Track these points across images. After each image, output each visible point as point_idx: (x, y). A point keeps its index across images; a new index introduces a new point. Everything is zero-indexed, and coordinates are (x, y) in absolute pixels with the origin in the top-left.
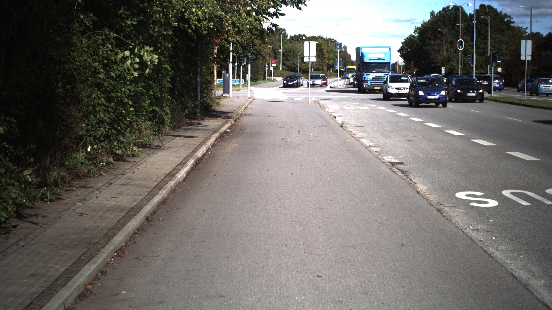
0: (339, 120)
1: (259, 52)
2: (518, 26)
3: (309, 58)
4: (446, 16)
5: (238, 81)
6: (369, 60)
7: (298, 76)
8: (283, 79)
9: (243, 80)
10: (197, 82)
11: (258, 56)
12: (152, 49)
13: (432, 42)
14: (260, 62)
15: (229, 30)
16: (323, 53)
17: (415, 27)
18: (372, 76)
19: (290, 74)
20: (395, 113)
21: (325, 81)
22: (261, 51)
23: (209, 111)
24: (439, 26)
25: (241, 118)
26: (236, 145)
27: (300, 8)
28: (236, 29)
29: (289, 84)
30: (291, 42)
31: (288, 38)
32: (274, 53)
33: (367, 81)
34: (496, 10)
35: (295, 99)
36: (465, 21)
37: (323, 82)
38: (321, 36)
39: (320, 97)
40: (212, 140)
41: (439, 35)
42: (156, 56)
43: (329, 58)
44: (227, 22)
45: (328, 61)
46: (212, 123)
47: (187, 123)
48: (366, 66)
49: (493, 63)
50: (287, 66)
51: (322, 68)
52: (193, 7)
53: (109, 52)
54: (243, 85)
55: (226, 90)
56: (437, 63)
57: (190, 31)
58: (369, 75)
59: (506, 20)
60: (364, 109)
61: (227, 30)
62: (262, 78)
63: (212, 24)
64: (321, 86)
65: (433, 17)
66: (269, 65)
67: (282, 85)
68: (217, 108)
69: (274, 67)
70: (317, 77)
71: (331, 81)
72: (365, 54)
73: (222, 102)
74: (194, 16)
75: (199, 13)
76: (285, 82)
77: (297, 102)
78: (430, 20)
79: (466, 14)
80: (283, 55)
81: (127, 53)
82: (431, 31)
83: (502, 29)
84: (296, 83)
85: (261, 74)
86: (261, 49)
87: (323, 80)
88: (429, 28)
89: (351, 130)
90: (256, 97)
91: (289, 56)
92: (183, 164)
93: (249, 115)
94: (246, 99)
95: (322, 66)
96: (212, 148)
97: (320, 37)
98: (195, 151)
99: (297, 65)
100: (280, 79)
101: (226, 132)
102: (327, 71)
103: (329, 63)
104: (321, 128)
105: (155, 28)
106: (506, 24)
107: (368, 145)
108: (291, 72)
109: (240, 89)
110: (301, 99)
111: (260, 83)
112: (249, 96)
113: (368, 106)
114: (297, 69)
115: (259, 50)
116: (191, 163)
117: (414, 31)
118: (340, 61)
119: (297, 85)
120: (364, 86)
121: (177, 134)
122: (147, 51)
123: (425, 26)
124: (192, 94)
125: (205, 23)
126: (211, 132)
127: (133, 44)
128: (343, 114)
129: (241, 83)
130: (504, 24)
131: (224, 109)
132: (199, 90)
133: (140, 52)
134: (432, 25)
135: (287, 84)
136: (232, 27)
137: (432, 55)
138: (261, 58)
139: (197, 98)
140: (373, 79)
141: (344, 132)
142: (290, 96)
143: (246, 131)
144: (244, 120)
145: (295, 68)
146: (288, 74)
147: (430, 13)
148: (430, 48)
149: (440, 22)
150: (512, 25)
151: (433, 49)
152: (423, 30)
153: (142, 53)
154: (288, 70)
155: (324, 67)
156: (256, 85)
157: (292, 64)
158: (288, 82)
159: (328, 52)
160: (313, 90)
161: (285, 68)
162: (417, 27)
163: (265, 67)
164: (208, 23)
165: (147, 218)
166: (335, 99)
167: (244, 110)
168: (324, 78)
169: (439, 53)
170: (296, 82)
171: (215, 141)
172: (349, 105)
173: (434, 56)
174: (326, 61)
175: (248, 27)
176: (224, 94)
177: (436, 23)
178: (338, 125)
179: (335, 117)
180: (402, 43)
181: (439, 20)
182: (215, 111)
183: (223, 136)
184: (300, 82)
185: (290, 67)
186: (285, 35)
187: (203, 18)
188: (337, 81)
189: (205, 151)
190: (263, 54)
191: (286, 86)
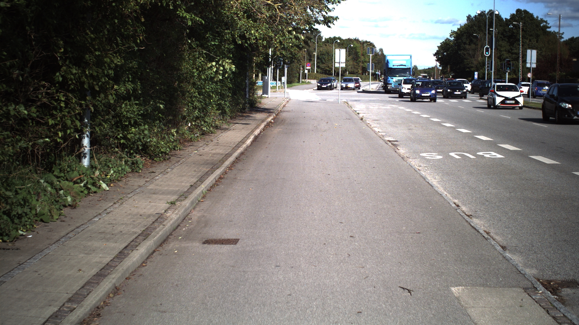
0: (361, 115)
1: (294, 56)
2: (554, 31)
3: (339, 64)
4: (481, 20)
5: (274, 84)
6: (393, 66)
7: (331, 79)
8: (317, 82)
9: (280, 82)
10: (246, 84)
11: (293, 59)
12: (231, 61)
13: (467, 47)
14: (295, 65)
15: (277, 47)
16: (359, 56)
17: (452, 30)
18: (395, 79)
19: (324, 77)
20: (410, 112)
21: (358, 85)
22: (296, 55)
23: (254, 108)
24: (475, 31)
25: (281, 113)
26: (280, 129)
27: (329, 27)
28: (282, 46)
29: (323, 86)
30: (326, 45)
31: (323, 40)
32: (308, 56)
33: (391, 84)
34: (532, 15)
35: (328, 100)
36: (501, 26)
37: (355, 85)
38: (357, 39)
39: (350, 98)
40: (262, 126)
41: (475, 40)
42: (234, 66)
43: (365, 61)
44: (276, 40)
45: (364, 64)
46: (259, 116)
47: (239, 115)
48: (390, 71)
49: (507, 69)
50: (322, 69)
51: (357, 71)
52: (252, 30)
53: (202, 63)
54: (279, 86)
55: (265, 92)
56: (472, 67)
57: (246, 45)
58: (393, 78)
59: (542, 25)
60: (387, 109)
61: (276, 46)
62: (297, 81)
63: (265, 42)
64: (354, 89)
65: (469, 21)
66: (303, 67)
67: (316, 88)
68: (259, 105)
69: (309, 70)
70: (350, 81)
71: (365, 84)
72: (390, 61)
73: (263, 101)
74: (253, 36)
75: (256, 34)
76: (319, 84)
77: (329, 102)
78: (466, 24)
79: (502, 19)
80: (318, 58)
81: (214, 63)
82: (467, 35)
83: (538, 34)
84: (329, 86)
85: (296, 77)
86: (296, 53)
87: (356, 84)
88: (465, 33)
89: (368, 122)
90: (292, 98)
91: (324, 59)
92: (247, 137)
93: (287, 111)
94: (284, 99)
95: (357, 69)
96: (263, 131)
97: (355, 39)
98: (253, 131)
99: (331, 68)
100: (314, 82)
101: (270, 122)
102: (363, 74)
103: (364, 66)
104: (345, 120)
105: (225, 45)
106: (542, 29)
107: (377, 131)
108: (325, 75)
109: (277, 91)
110: (332, 100)
111: (295, 86)
112: (286, 97)
113: (390, 107)
114: (331, 72)
115: (295, 53)
116: (252, 137)
117: (450, 35)
118: (372, 65)
119: (331, 88)
120: (389, 88)
121: (235, 122)
122: (227, 62)
123: (461, 31)
124: (243, 93)
125: (261, 41)
126: (260, 122)
127: (218, 58)
128: (366, 112)
129: (278, 85)
130: (540, 30)
131: (266, 107)
132: (247, 90)
133: (223, 63)
134: (467, 30)
135: (321, 86)
136: (280, 45)
137: (467, 60)
138: (296, 61)
139: (245, 96)
140: (396, 82)
141: (363, 123)
142: (323, 98)
143: (287, 122)
144: (284, 115)
145: (329, 71)
146: (322, 77)
147: (467, 17)
148: (465, 53)
149: (476, 26)
150: (548, 30)
151: (468, 53)
152: (459, 34)
153: (224, 64)
154: (323, 73)
155: (359, 70)
156: (291, 87)
157: (326, 67)
158: (322, 84)
159: (363, 55)
160: (345, 92)
161: (319, 70)
162: (454, 31)
163: (300, 69)
164: (262, 42)
165: (237, 158)
166: (364, 100)
167: (283, 108)
168: (357, 81)
169: (474, 58)
170: (330, 84)
171: (264, 127)
172: (374, 106)
173: (469, 60)
174: (361, 64)
175: (291, 45)
176: (263, 94)
177: (471, 28)
178: (359, 119)
179: (358, 114)
180: (438, 47)
181: (474, 25)
182: (258, 108)
183: (269, 125)
184: (333, 85)
185: (324, 70)
186: (320, 38)
187: (259, 37)
188: (370, 84)
189: (259, 132)
190: (298, 58)
191: (320, 88)
